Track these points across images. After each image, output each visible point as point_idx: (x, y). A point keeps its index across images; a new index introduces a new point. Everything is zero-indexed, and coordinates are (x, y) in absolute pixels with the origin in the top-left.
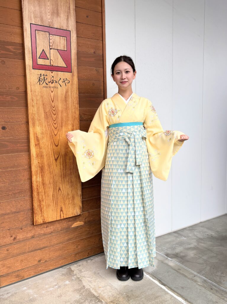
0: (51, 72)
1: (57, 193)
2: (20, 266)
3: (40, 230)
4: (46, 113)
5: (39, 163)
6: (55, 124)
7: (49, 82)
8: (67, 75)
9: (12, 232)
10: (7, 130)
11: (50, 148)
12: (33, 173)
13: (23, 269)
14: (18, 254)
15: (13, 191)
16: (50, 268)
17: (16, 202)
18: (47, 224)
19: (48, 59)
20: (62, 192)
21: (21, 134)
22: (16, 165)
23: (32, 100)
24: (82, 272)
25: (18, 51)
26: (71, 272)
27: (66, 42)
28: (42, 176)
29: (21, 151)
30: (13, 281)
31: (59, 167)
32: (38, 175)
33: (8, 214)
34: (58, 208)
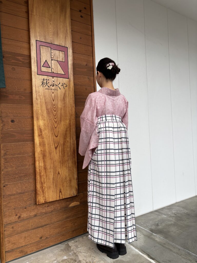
0: (52, 78)
1: (57, 176)
2: (23, 243)
3: (42, 209)
4: (47, 109)
5: (41, 150)
6: (55, 119)
7: (51, 86)
8: (65, 81)
9: (17, 211)
10: (16, 123)
11: (51, 138)
12: (37, 159)
13: (26, 245)
14: (22, 231)
15: (19, 175)
16: (50, 245)
17: (22, 184)
18: (49, 204)
19: (50, 68)
20: (61, 176)
21: (27, 126)
22: (22, 152)
23: (37, 99)
24: (79, 248)
25: (26, 61)
26: (68, 247)
27: (64, 56)
28: (44, 161)
29: (27, 141)
30: (17, 256)
31: (58, 154)
32: (41, 161)
33: (14, 195)
34: (58, 190)
